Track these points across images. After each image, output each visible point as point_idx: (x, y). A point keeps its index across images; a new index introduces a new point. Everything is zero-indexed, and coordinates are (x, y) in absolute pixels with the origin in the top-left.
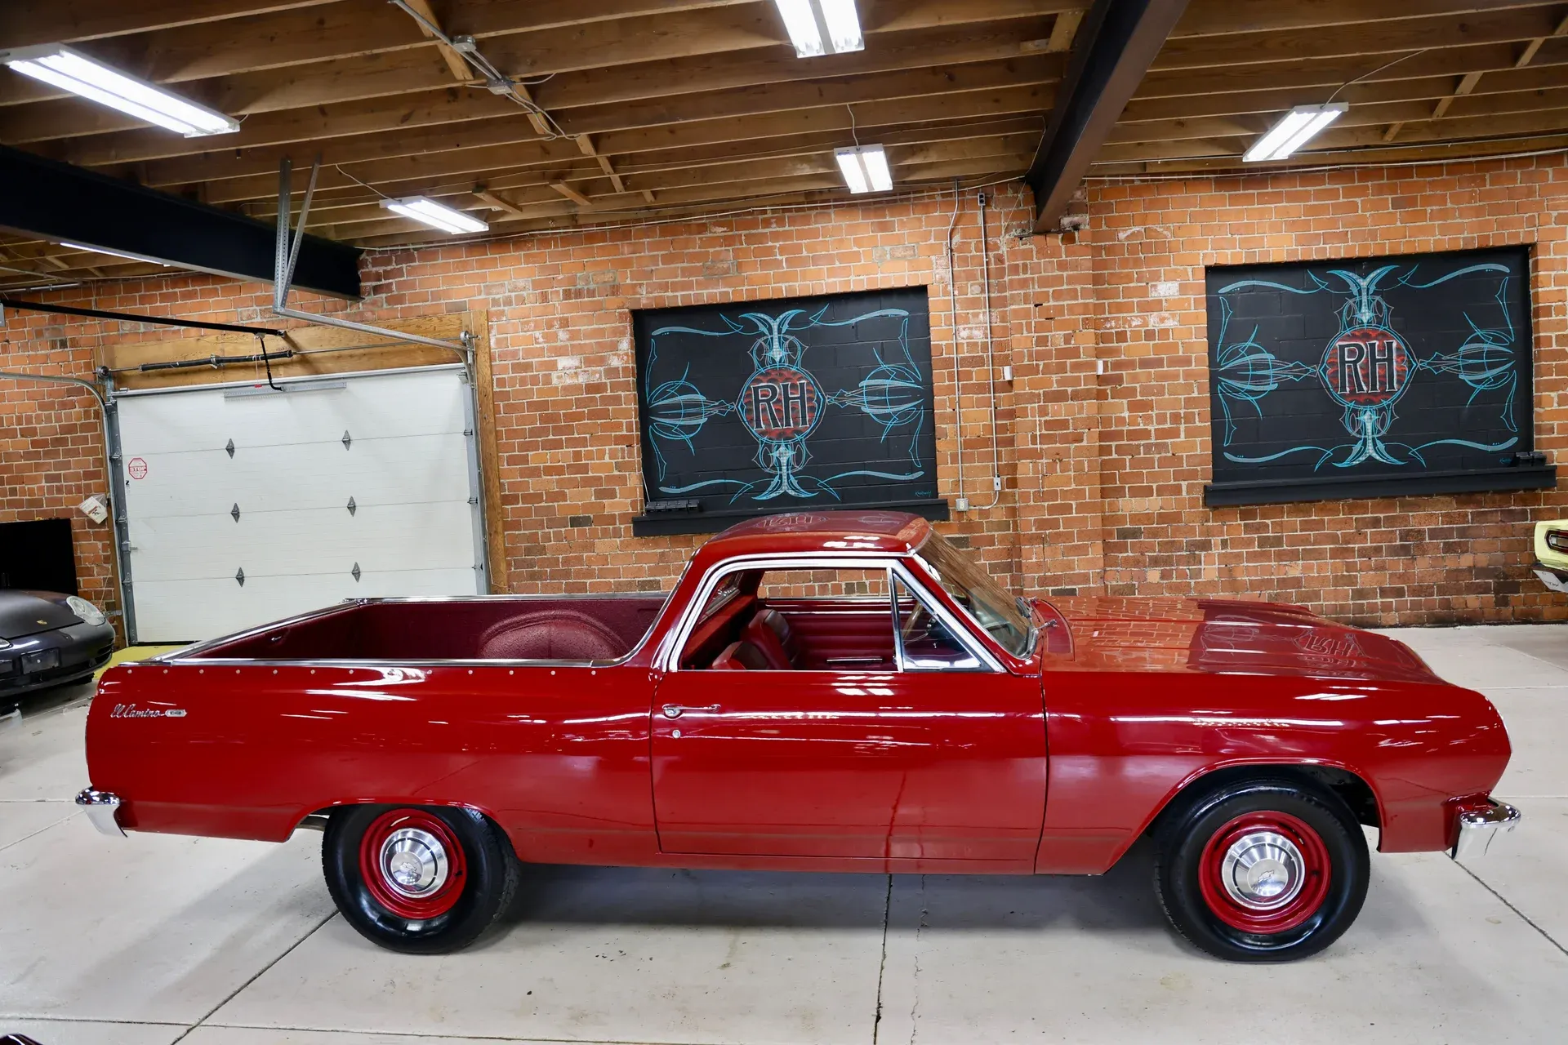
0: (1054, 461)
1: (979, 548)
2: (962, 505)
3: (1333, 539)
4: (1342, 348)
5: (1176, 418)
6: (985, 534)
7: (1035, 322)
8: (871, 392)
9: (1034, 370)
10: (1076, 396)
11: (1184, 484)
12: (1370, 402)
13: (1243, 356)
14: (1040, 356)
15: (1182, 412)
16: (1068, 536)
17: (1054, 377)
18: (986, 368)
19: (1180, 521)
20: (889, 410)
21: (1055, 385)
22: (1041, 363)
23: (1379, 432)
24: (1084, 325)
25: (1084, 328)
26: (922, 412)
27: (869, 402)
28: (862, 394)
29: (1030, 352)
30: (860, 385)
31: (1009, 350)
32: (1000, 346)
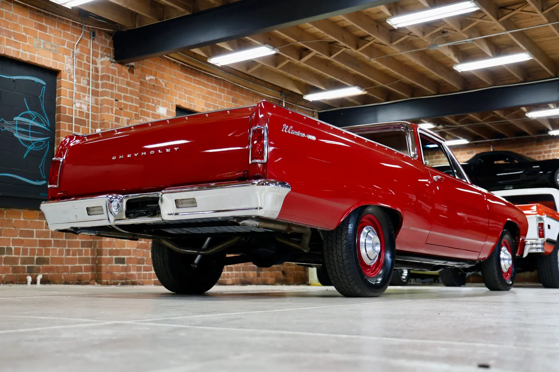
7: (115, 109)
8: (21, 125)
18: (87, 127)
20: (30, 139)
24: (135, 117)
25: (135, 118)
26: (48, 145)
27: (19, 131)
28: (15, 125)
29: (112, 125)
30: (14, 119)
31: (98, 121)
32: (94, 118)
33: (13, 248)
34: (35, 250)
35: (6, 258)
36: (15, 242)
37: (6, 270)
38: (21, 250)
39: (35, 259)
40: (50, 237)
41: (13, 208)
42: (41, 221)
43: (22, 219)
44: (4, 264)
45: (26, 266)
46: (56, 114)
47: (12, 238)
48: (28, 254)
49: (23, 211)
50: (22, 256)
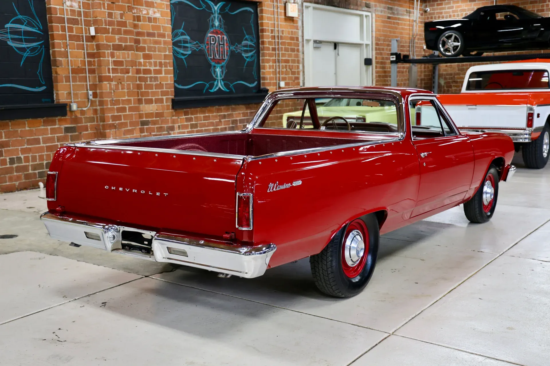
0: (118, 84)
1: (81, 133)
2: (74, 107)
3: (212, 124)
4: (210, 36)
5: (161, 64)
6: (83, 124)
7: (107, 4)
8: (14, 32)
9: (106, 31)
10: (126, 48)
11: (164, 98)
12: (218, 63)
13: (180, 36)
14: (111, 23)
15: (163, 61)
16: (125, 125)
17: (117, 37)
18: (80, 26)
19: (163, 117)
20: (24, 45)
21: (117, 41)
22: (110, 28)
23: (222, 77)
24: (128, 9)
25: (128, 11)
26: (43, 49)
27: (12, 39)
28: (7, 33)
29: (105, 21)
30: (6, 26)
31: (90, 18)
32: (86, 14)
33: (22, 157)
34: (43, 155)
35: (17, 167)
36: (24, 151)
37: (18, 178)
38: (30, 158)
39: (45, 164)
40: (56, 141)
41: (17, 119)
42: (45, 127)
43: (27, 129)
44: (16, 172)
45: (37, 172)
46: (48, 16)
47: (20, 148)
48: (38, 160)
49: (27, 121)
50: (32, 163)
